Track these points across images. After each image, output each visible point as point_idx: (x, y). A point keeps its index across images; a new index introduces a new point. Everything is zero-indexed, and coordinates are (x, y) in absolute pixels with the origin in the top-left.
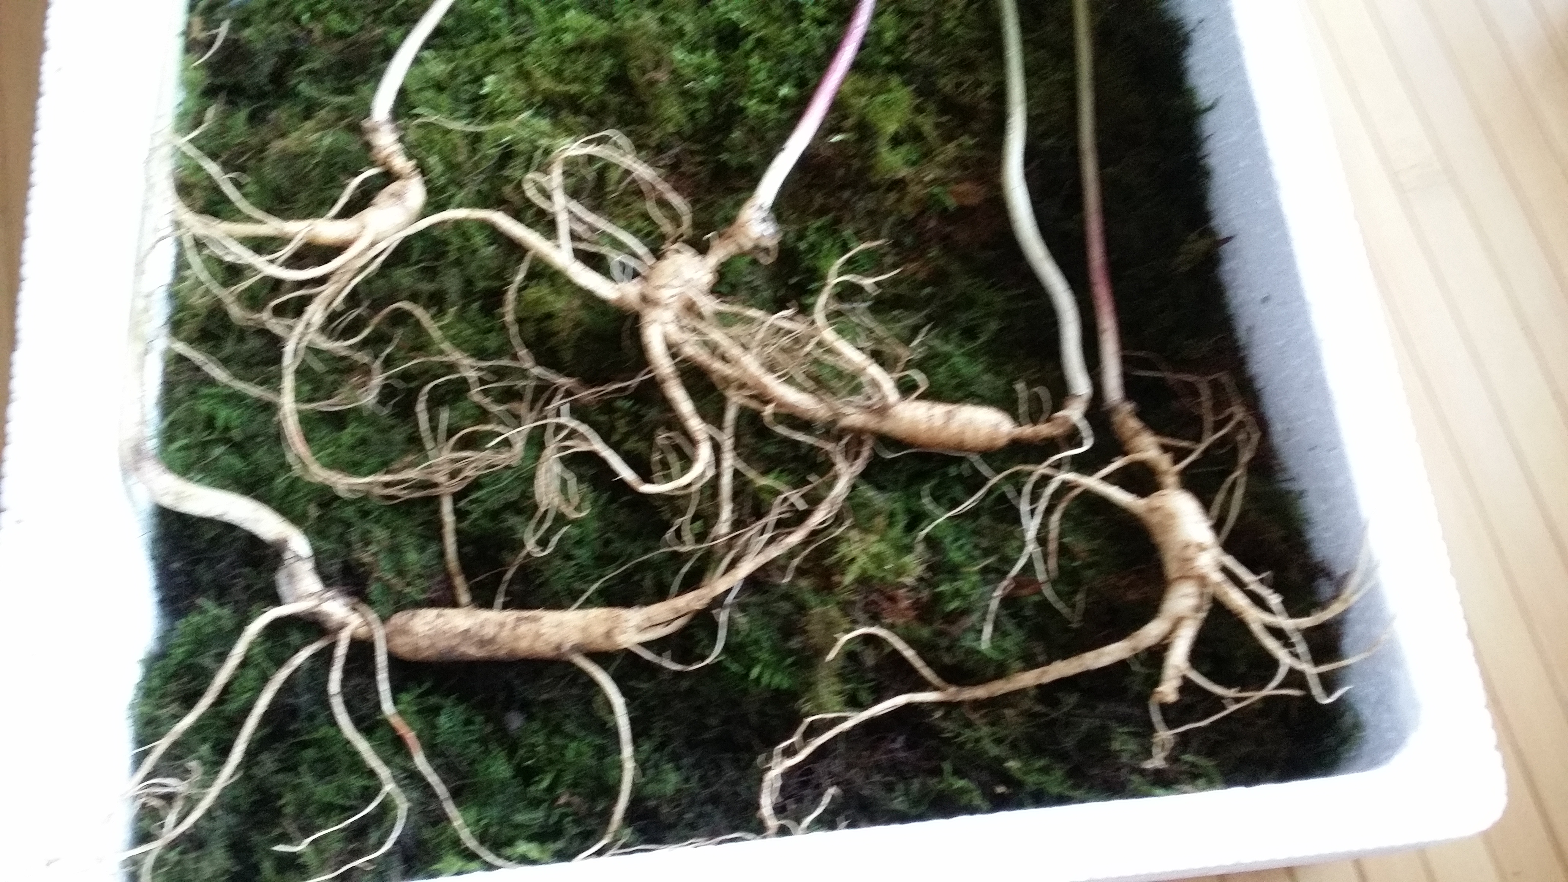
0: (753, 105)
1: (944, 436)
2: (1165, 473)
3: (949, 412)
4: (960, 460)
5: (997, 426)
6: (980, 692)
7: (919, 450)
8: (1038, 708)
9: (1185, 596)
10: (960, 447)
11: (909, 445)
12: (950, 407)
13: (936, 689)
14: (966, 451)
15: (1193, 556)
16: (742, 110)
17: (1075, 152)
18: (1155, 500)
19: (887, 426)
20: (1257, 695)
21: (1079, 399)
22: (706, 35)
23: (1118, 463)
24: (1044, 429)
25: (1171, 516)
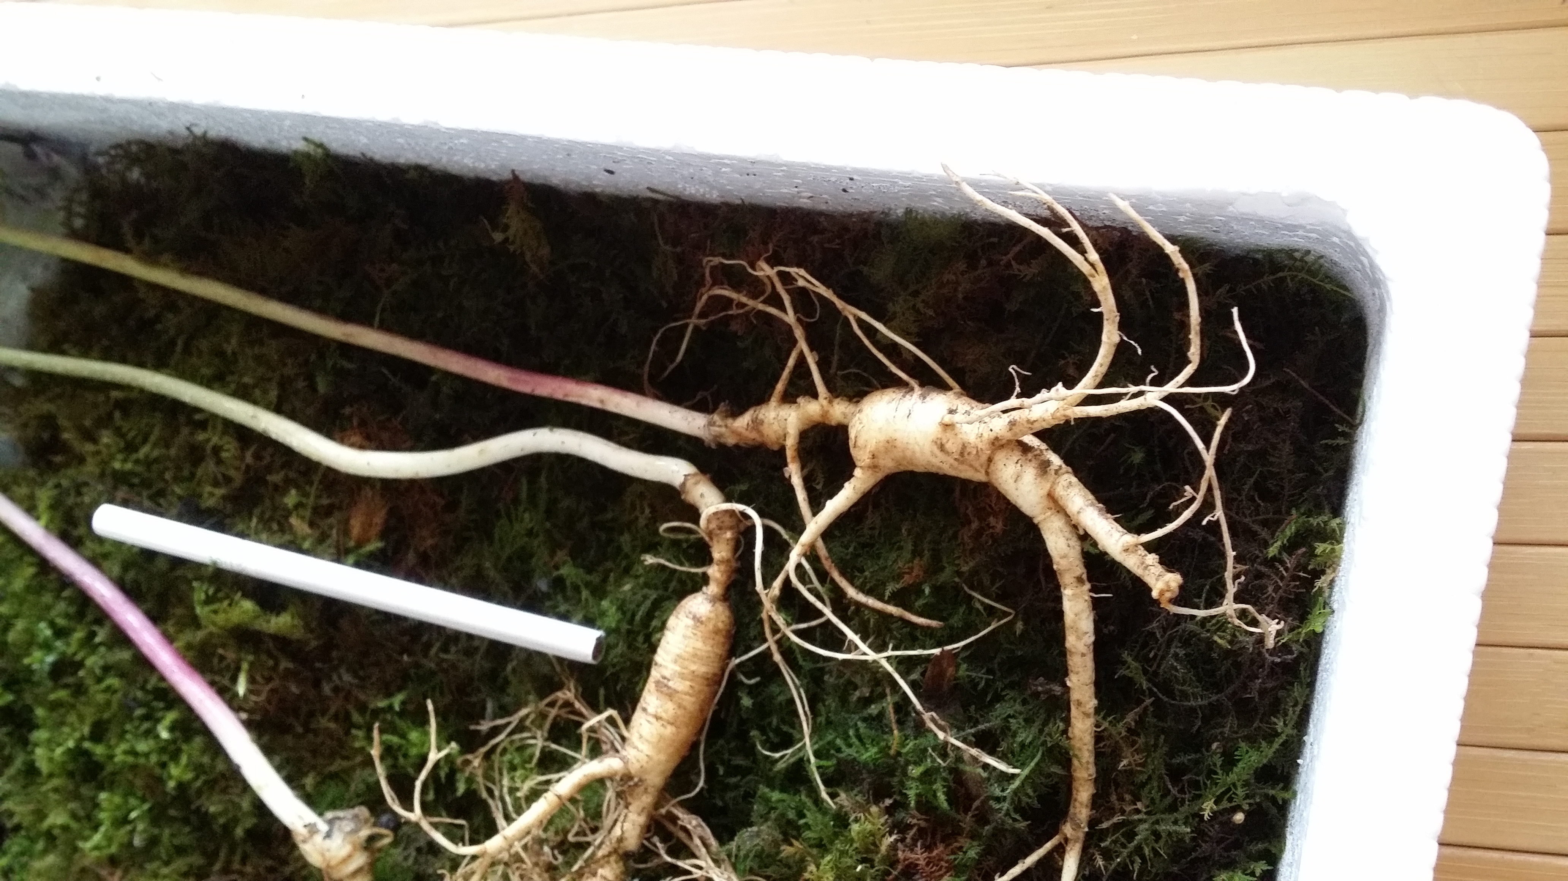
0: (177, 772)
1: (690, 702)
2: (825, 414)
3: (657, 683)
4: (733, 684)
5: (697, 620)
6: (1084, 793)
7: (703, 738)
8: (1130, 718)
9: (1017, 478)
10: (714, 681)
11: (694, 746)
12: (650, 685)
13: (1060, 850)
14: (723, 671)
15: (959, 442)
16: (182, 787)
17: (346, 349)
18: (861, 456)
19: (655, 780)
20: (1210, 472)
21: (689, 483)
22: (76, 796)
23: (794, 474)
24: (720, 551)
25: (890, 445)
